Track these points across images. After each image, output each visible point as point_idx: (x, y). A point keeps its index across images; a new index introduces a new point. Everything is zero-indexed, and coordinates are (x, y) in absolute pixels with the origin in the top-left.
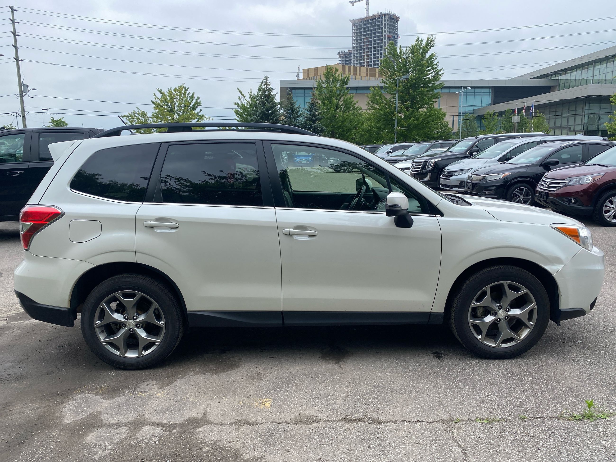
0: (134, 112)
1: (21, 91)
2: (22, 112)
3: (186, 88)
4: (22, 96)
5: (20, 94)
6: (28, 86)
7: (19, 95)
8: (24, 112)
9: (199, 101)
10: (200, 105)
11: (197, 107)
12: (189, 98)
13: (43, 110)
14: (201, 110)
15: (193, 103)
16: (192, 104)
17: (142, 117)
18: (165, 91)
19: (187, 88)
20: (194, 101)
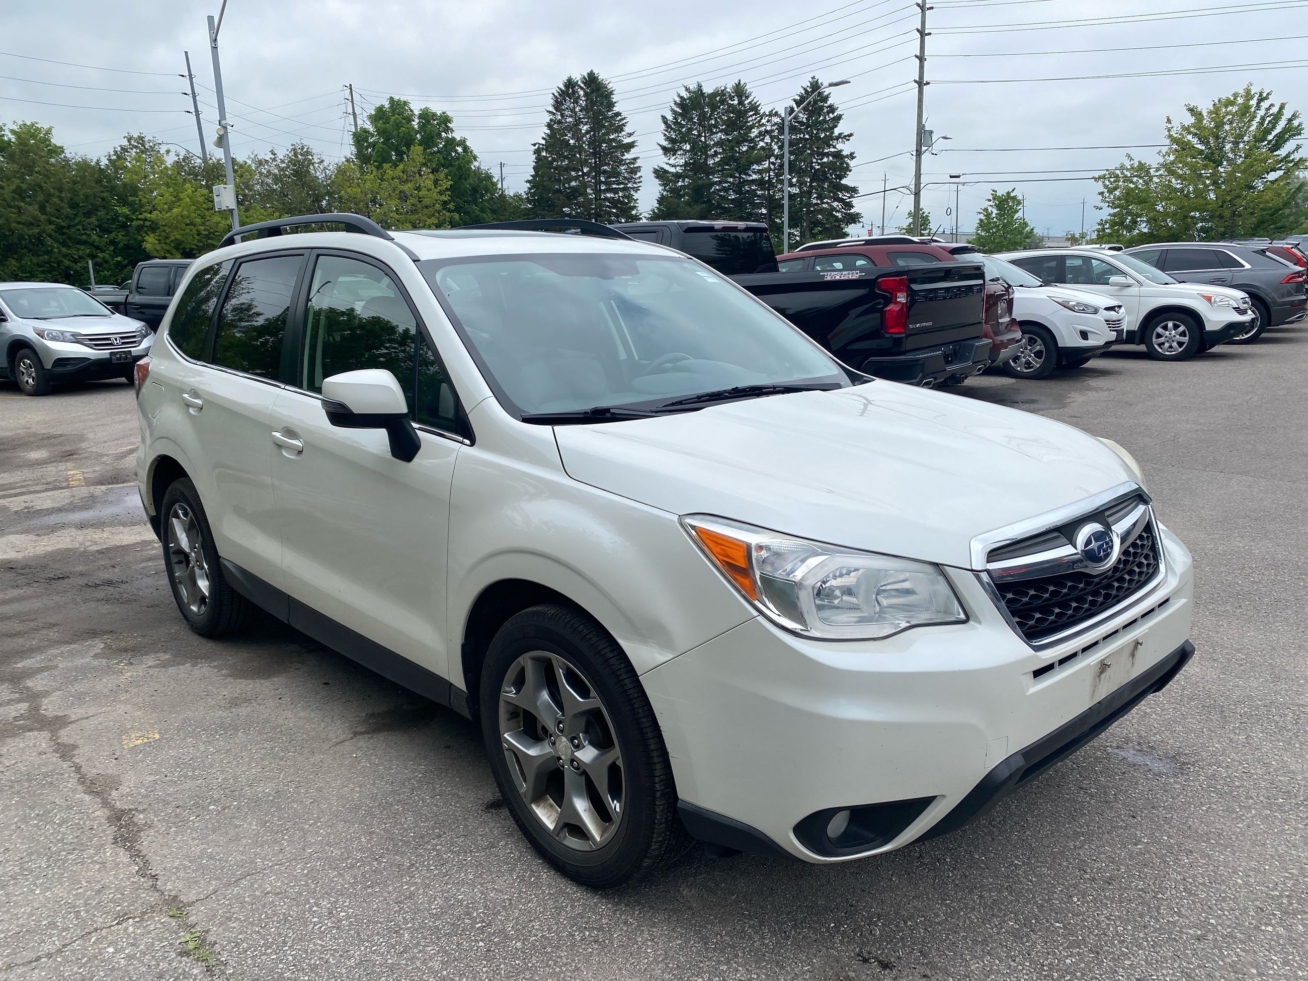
0: (1122, 168)
1: (919, 144)
2: (916, 185)
3: (1264, 95)
4: (919, 154)
5: (917, 151)
6: (931, 132)
7: (914, 153)
8: (920, 184)
9: (1296, 123)
10: (1300, 134)
11: (1288, 139)
12: (1269, 119)
13: (951, 177)
14: (1298, 147)
15: (1278, 129)
16: (1274, 133)
17: (1136, 176)
18: (1205, 107)
19: (1268, 94)
20: (1282, 124)
